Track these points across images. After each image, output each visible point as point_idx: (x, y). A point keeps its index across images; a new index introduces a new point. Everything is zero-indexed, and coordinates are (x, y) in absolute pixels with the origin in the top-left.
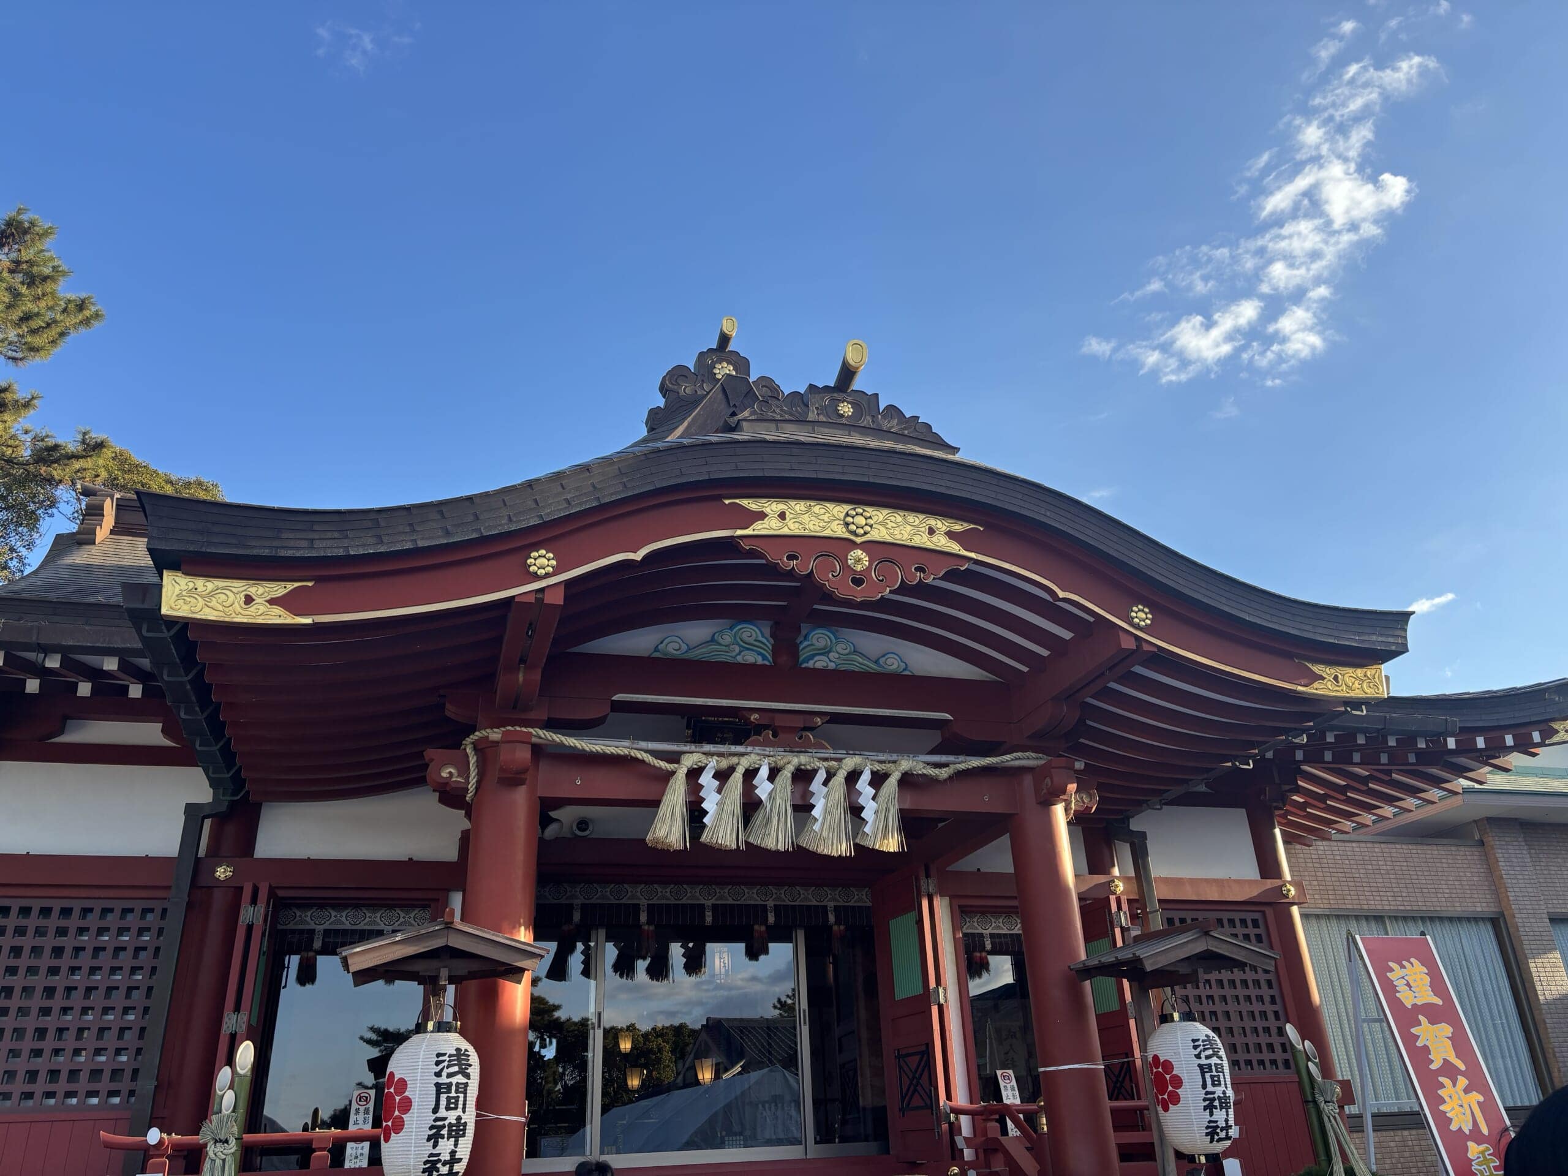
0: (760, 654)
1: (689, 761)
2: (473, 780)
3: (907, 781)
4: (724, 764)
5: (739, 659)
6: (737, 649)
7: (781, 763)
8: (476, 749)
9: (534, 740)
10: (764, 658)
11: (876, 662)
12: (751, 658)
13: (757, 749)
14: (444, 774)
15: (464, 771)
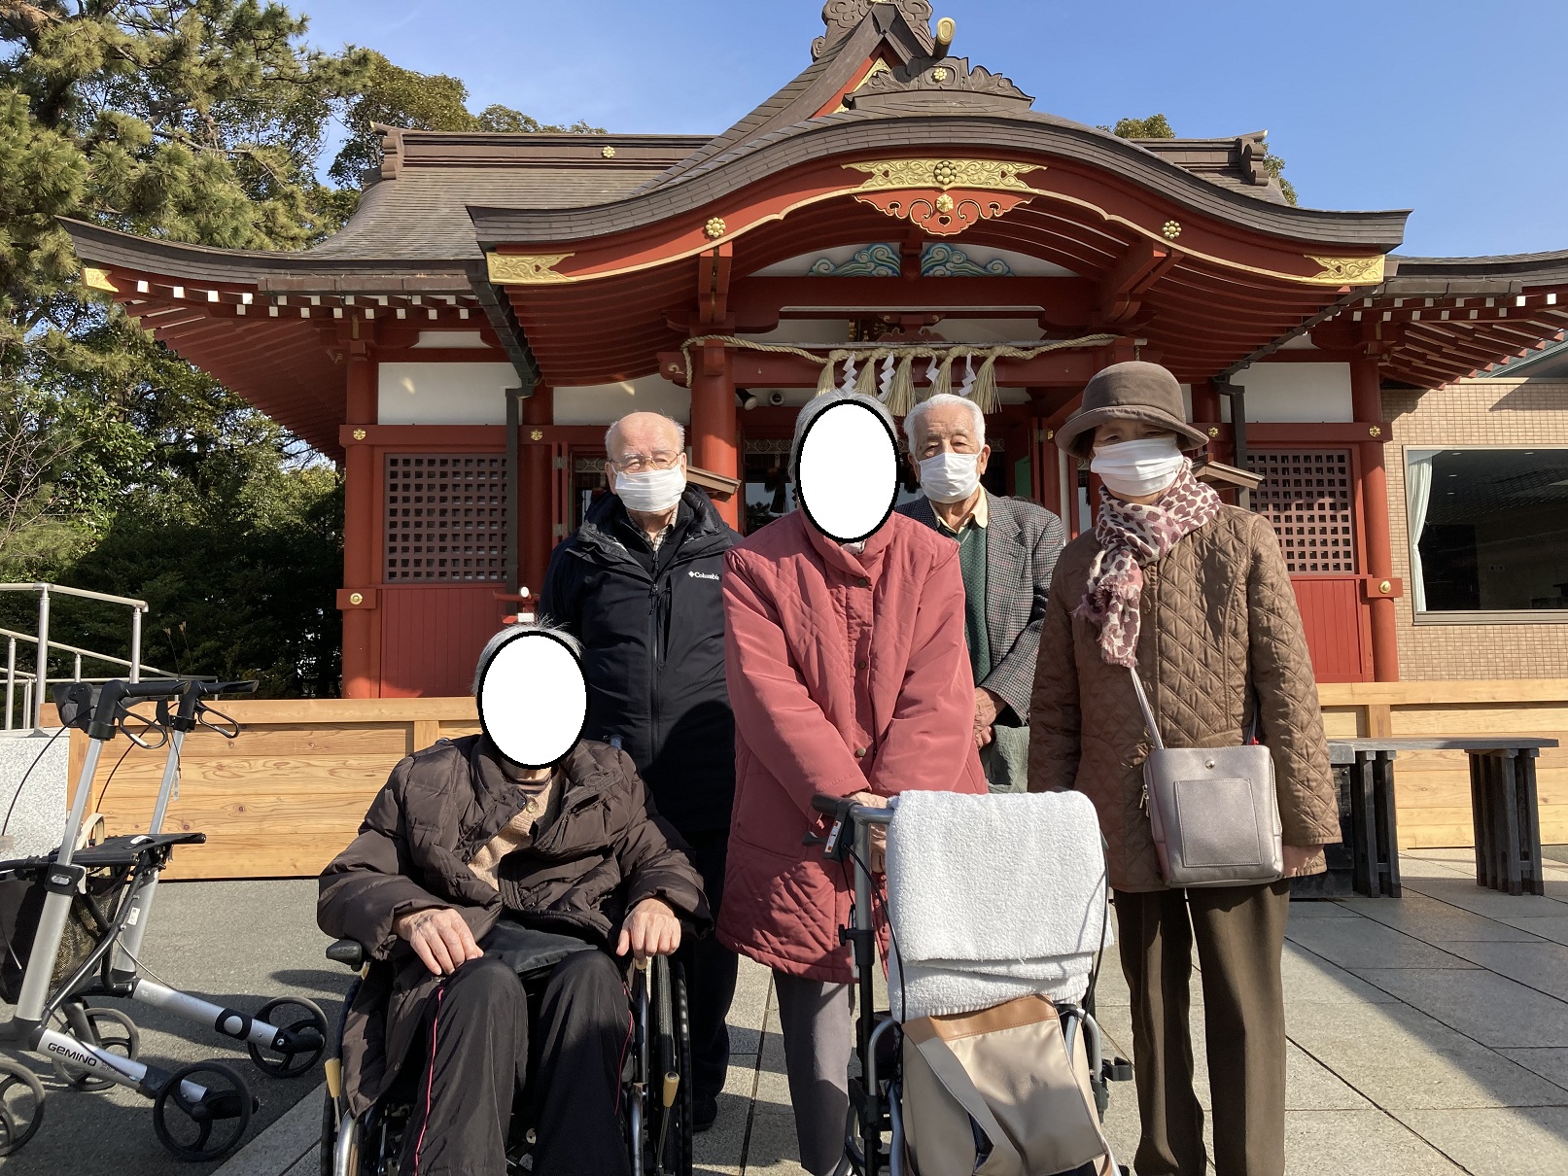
0: (890, 268)
1: (836, 356)
2: (689, 373)
3: (1000, 361)
4: (861, 357)
5: (874, 273)
6: (873, 265)
7: (902, 355)
8: (689, 351)
9: (726, 344)
10: (894, 271)
11: (985, 268)
12: (883, 271)
13: (885, 344)
14: (671, 370)
15: (683, 367)
